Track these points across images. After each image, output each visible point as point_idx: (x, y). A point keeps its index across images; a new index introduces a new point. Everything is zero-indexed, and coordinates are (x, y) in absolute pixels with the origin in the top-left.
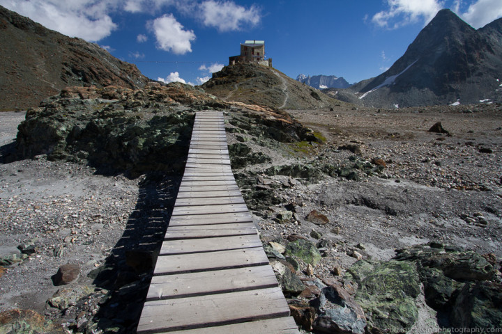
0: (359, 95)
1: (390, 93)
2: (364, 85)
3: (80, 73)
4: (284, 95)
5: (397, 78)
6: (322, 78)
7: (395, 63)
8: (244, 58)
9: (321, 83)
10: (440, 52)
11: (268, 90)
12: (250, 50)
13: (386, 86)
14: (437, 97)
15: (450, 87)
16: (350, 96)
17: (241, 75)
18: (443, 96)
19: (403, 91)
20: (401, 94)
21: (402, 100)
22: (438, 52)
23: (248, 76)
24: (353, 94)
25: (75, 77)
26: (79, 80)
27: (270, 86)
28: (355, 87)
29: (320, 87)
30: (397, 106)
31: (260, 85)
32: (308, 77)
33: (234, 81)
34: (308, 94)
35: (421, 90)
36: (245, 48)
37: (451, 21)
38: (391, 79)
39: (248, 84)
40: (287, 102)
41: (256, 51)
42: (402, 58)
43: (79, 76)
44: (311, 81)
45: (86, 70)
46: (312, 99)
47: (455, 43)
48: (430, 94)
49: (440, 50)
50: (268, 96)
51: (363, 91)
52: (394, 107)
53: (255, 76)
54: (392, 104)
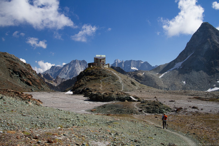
0: (159, 75)
1: (179, 74)
2: (161, 68)
3: (17, 73)
4: (122, 85)
5: (182, 64)
6: (132, 62)
7: (180, 54)
8: (96, 64)
9: (132, 65)
10: (206, 48)
11: (115, 83)
12: (99, 61)
13: (176, 69)
14: (209, 76)
15: (216, 70)
16: (153, 76)
17: (101, 76)
18: (212, 76)
19: (187, 73)
20: (186, 74)
21: (187, 79)
22: (205, 48)
23: (105, 76)
24: (155, 75)
25: (15, 75)
26: (17, 76)
27: (115, 81)
28: (156, 69)
29: (132, 68)
30: (184, 82)
31: (111, 81)
32: (123, 61)
33: (99, 78)
34: (130, 83)
35: (198, 72)
36: (96, 60)
37: (210, 29)
38: (179, 65)
39: (106, 80)
40: (123, 88)
41: (102, 61)
42: (184, 51)
43: (17, 74)
44: (125, 65)
45: (20, 71)
46: (133, 86)
47: (214, 42)
48: (205, 74)
49: (206, 47)
50: (116, 86)
51: (161, 73)
52: (183, 83)
53: (108, 76)
54: (181, 81)
